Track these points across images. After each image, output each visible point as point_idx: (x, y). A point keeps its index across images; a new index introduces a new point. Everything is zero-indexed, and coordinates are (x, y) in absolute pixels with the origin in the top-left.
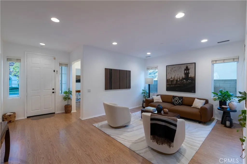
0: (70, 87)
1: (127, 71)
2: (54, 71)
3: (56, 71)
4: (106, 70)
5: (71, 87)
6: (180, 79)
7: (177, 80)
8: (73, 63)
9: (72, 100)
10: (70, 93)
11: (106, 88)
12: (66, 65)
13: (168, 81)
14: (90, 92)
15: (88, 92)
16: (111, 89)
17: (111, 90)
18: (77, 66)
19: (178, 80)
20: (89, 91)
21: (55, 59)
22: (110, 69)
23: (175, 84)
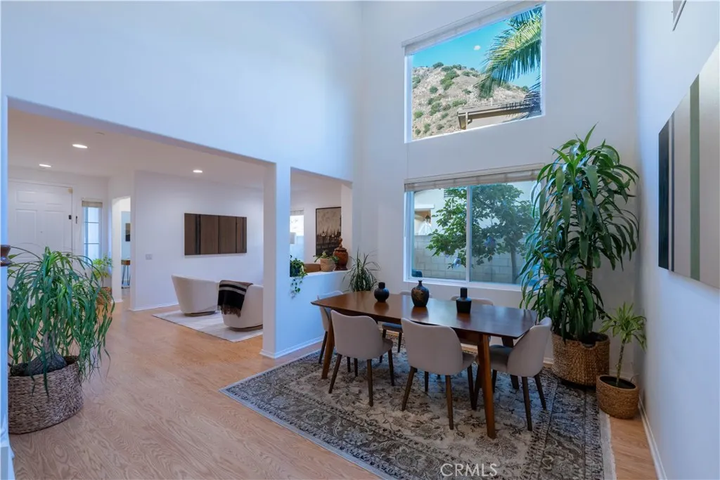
0: (107, 250)
1: (236, 217)
2: (70, 217)
3: (74, 218)
4: (188, 217)
5: (110, 250)
6: (334, 234)
7: (330, 236)
8: (114, 200)
9: (113, 278)
10: (108, 263)
11: (188, 252)
12: (99, 204)
13: (318, 237)
14: (151, 259)
15: (147, 259)
16: (200, 254)
17: (199, 256)
18: (122, 206)
19: (333, 236)
20: (149, 257)
21: (71, 191)
22: (196, 215)
23: (329, 244)
